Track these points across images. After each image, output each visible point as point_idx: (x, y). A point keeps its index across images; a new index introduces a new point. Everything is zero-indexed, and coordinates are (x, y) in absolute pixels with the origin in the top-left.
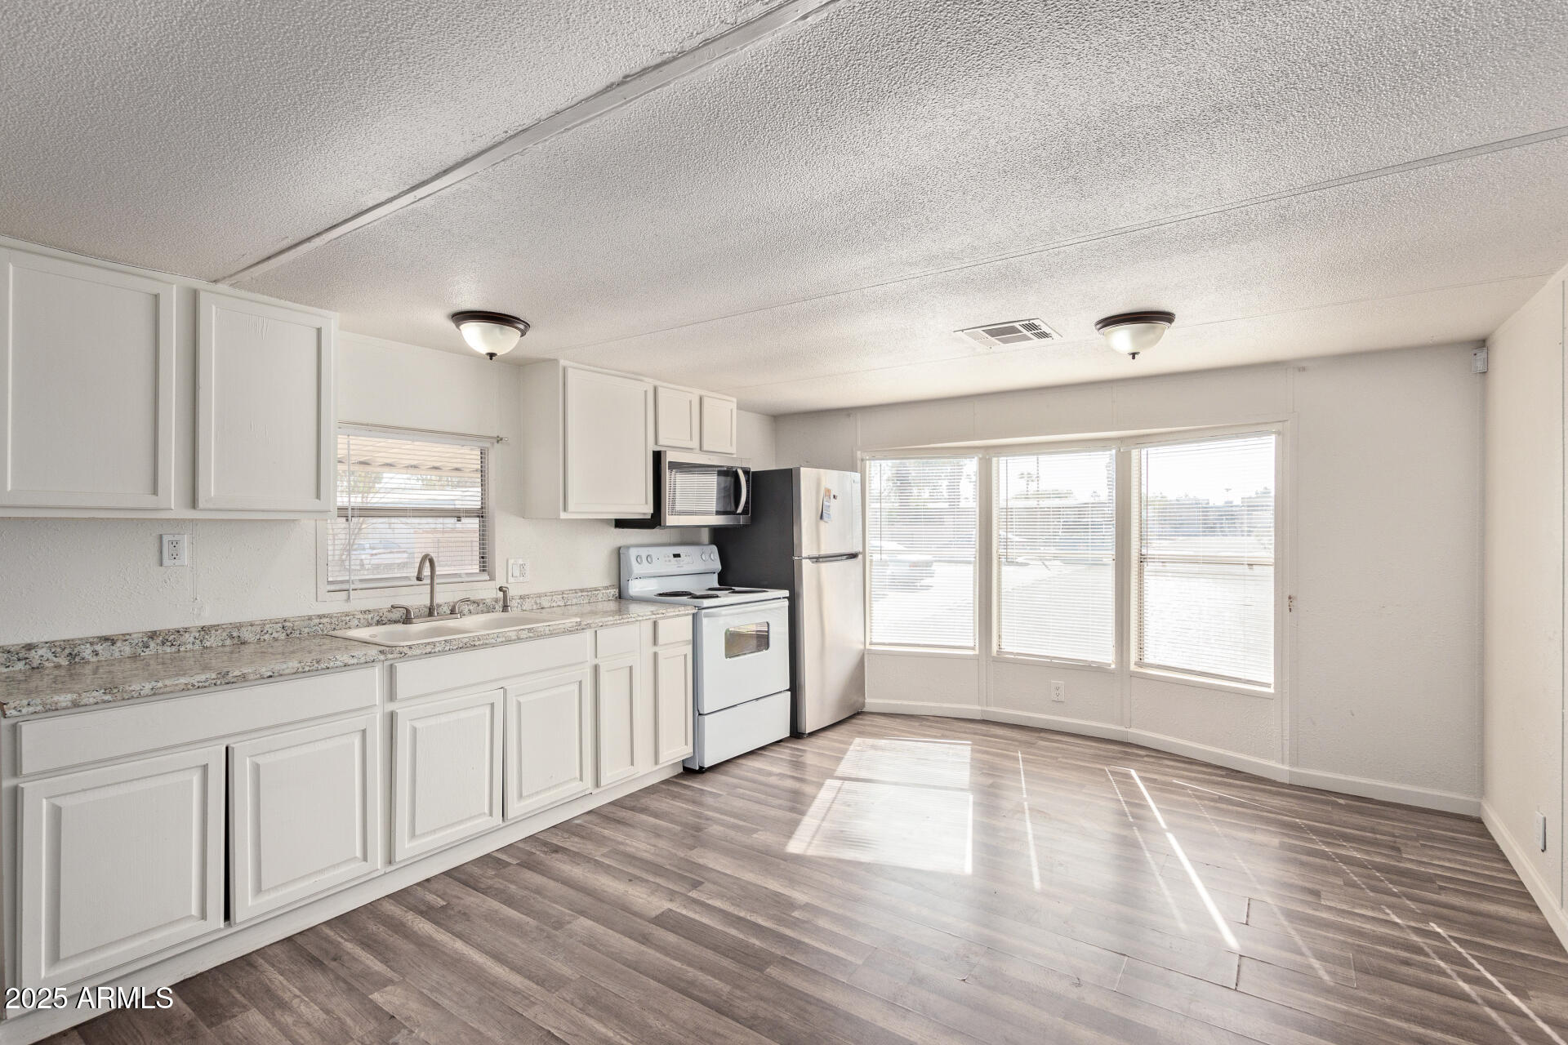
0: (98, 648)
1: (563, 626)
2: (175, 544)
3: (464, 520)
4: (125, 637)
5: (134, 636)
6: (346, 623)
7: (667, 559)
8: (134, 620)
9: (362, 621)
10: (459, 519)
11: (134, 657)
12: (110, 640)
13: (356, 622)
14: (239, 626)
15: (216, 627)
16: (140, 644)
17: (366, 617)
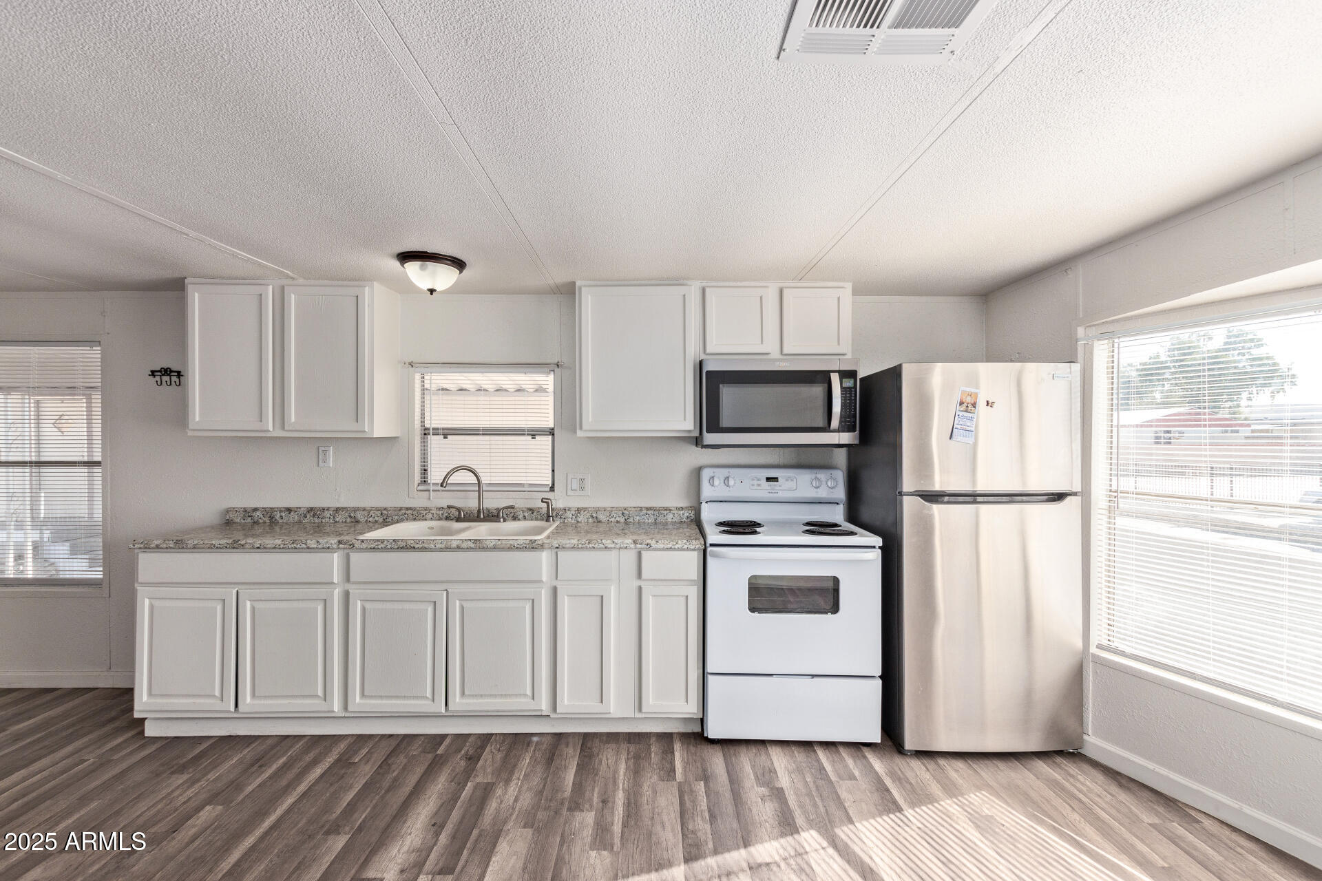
0: (283, 514)
1: (511, 542)
2: (325, 452)
3: (538, 438)
4: (297, 510)
5: (302, 509)
6: (423, 516)
7: (756, 482)
8: (302, 501)
9: (435, 515)
10: (533, 436)
11: (300, 522)
12: (289, 510)
13: (430, 516)
14: (355, 510)
15: (343, 509)
16: (303, 515)
17: (438, 512)
